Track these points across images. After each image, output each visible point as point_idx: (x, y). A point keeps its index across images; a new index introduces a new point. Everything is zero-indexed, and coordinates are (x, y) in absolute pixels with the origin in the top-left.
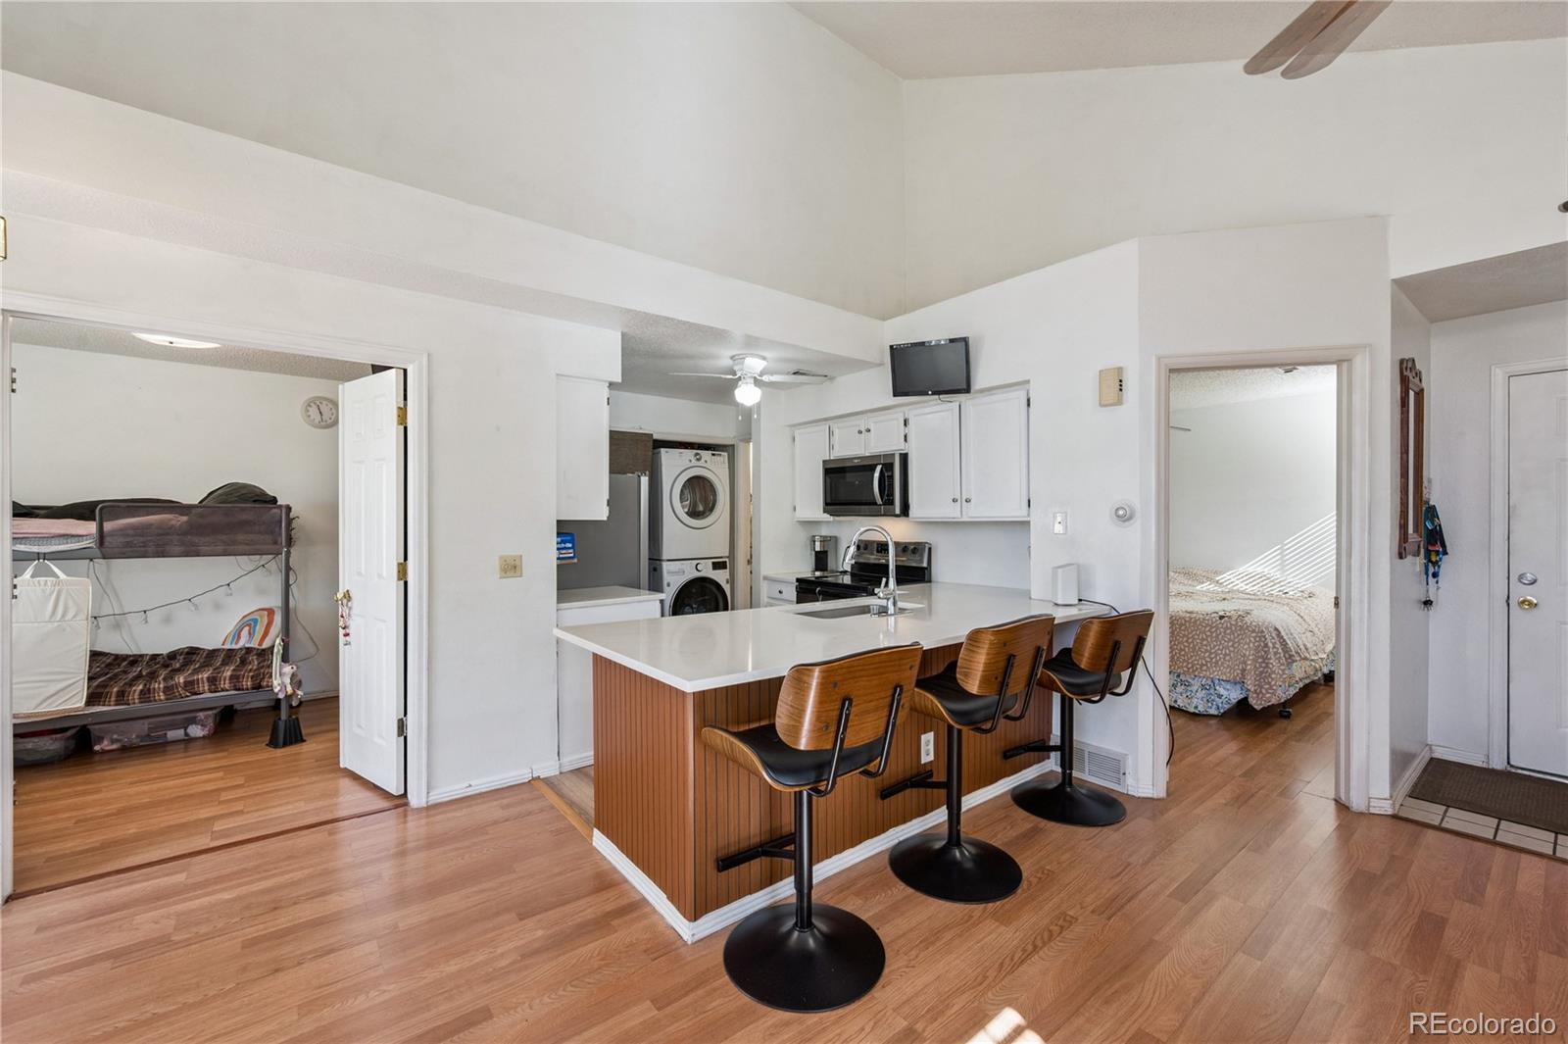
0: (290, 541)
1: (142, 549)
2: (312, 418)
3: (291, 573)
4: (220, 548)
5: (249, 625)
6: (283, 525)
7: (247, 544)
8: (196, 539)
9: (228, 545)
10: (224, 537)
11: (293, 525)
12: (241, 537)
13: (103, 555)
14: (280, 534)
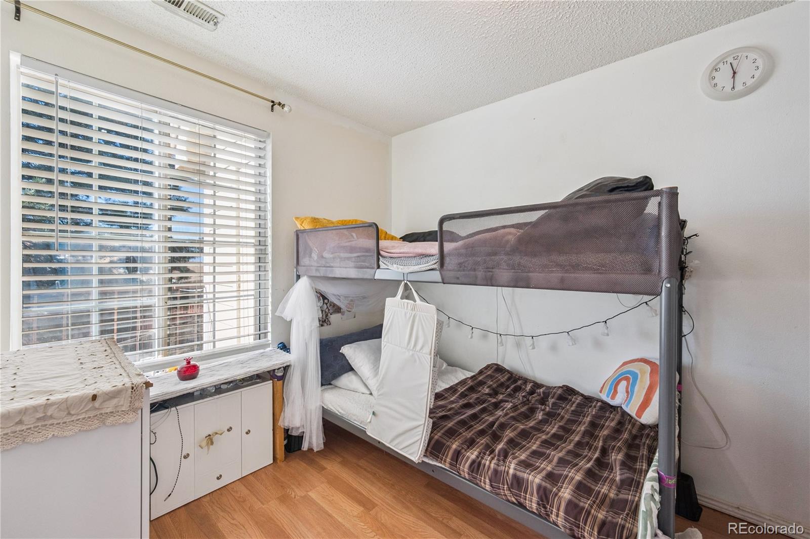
0: (681, 270)
1: (472, 273)
2: (719, 86)
3: (685, 318)
4: (556, 276)
5: (627, 379)
6: (664, 233)
7: (596, 271)
8: (525, 261)
9: (567, 271)
10: (562, 259)
11: (689, 248)
12: (591, 258)
13: (443, 279)
14: (658, 252)
